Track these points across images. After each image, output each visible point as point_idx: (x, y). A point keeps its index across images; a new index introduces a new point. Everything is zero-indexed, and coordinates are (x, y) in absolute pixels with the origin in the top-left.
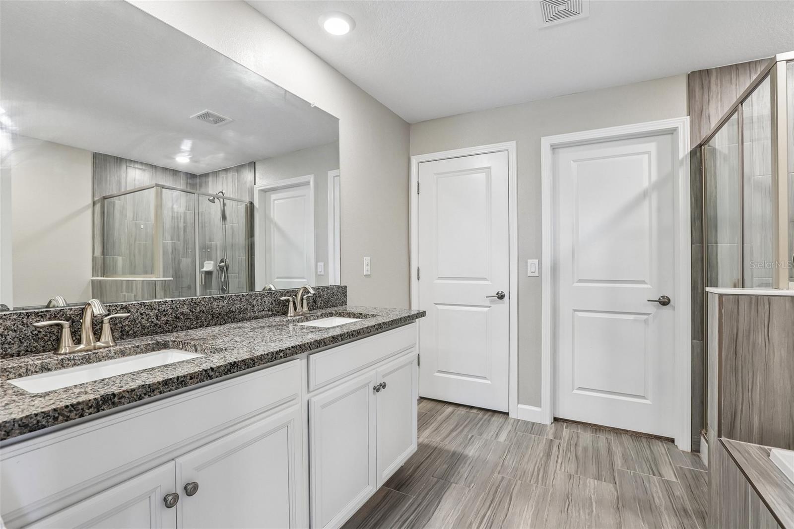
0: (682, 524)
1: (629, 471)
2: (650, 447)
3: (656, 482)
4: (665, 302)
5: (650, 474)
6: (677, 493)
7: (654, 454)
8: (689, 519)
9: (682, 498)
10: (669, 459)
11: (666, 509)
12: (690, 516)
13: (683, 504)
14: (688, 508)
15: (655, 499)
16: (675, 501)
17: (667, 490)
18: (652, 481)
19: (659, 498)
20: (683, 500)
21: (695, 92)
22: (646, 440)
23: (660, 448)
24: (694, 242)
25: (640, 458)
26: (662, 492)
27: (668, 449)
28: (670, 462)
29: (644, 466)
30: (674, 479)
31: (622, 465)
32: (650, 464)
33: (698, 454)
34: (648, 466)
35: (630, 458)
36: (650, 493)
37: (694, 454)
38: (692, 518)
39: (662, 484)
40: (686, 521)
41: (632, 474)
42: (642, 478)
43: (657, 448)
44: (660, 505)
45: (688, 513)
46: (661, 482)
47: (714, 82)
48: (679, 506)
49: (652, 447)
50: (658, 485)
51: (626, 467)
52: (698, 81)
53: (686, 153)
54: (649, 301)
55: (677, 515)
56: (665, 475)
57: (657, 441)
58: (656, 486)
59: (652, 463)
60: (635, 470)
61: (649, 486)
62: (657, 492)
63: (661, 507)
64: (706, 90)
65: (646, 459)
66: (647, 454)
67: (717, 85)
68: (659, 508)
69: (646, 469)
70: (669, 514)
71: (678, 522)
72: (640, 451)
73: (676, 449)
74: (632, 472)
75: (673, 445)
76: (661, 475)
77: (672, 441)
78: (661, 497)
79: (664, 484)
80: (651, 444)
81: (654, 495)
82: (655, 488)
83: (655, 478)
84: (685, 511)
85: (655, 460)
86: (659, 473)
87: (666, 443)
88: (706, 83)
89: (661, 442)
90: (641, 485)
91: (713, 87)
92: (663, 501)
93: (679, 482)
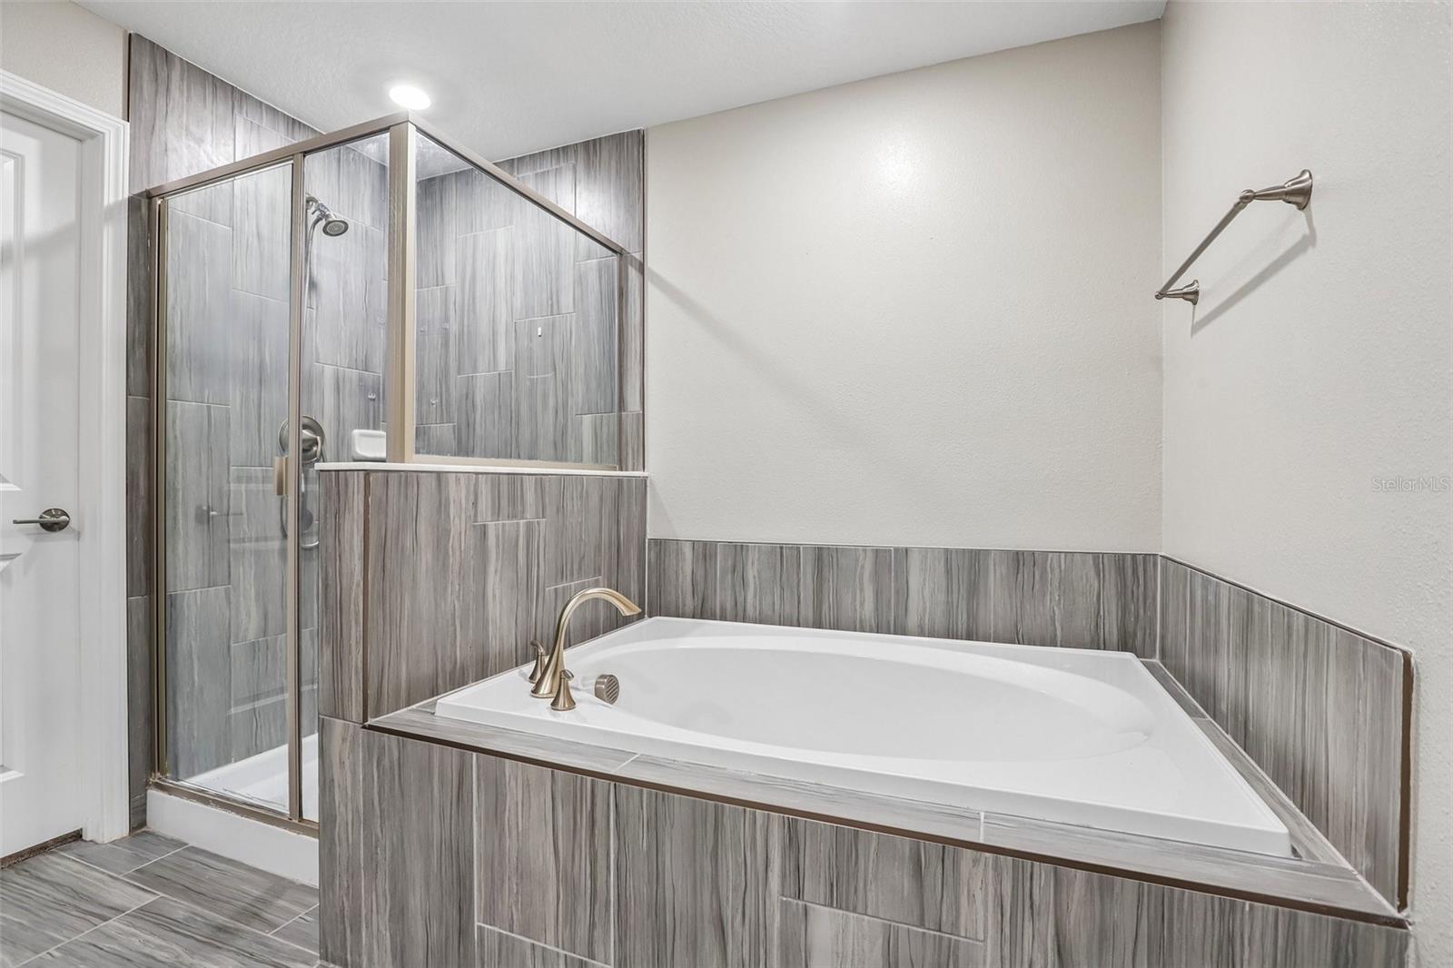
0: (240, 952)
1: (43, 954)
2: (38, 878)
3: (126, 928)
4: (53, 523)
5: (96, 925)
6: (180, 914)
7: (62, 886)
8: (240, 934)
9: (195, 914)
10: (103, 873)
11: (192, 953)
12: (235, 929)
13: (208, 922)
14: (220, 921)
15: (155, 955)
16: (191, 929)
17: (158, 924)
18: (113, 933)
19: (160, 947)
20: (202, 917)
21: (141, 77)
22: (12, 871)
23: (62, 866)
24: (132, 389)
25: (41, 914)
26: (152, 934)
27: (80, 856)
28: (111, 877)
29: (68, 920)
30: (148, 899)
31: (12, 955)
32: (76, 906)
33: (144, 829)
34: (74, 913)
35: (16, 928)
36: (134, 954)
37: (138, 835)
38: (243, 931)
39: (140, 923)
40: (241, 943)
41: (57, 954)
42: (90, 944)
43: (58, 870)
44: (177, 957)
45: (230, 928)
46: (130, 919)
47: (178, 85)
48: (207, 931)
49: (43, 876)
50: (133, 930)
51: (28, 954)
52: (148, 61)
53: (120, 198)
54: (15, 522)
55: (218, 947)
56: (127, 904)
57: (41, 858)
58: (134, 935)
59: (76, 903)
60: (55, 941)
61: (120, 945)
62: (146, 942)
63: (181, 959)
64: (162, 89)
65: (57, 906)
66: (48, 895)
67: (181, 92)
68: (181, 963)
69: (78, 924)
70: (204, 956)
71: (232, 954)
72: (25, 899)
73: (95, 847)
74: (51, 951)
75: (83, 844)
76: (118, 910)
77: (77, 836)
78: (163, 943)
79: (142, 918)
80: (33, 871)
81: (147, 950)
82: (133, 939)
83: (114, 923)
84: (221, 929)
85: (77, 894)
86: (112, 908)
87: (63, 850)
88: (163, 74)
89: (52, 853)
90: (101, 956)
91: (175, 92)
92: (174, 946)
93: (163, 895)
